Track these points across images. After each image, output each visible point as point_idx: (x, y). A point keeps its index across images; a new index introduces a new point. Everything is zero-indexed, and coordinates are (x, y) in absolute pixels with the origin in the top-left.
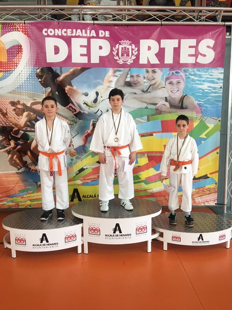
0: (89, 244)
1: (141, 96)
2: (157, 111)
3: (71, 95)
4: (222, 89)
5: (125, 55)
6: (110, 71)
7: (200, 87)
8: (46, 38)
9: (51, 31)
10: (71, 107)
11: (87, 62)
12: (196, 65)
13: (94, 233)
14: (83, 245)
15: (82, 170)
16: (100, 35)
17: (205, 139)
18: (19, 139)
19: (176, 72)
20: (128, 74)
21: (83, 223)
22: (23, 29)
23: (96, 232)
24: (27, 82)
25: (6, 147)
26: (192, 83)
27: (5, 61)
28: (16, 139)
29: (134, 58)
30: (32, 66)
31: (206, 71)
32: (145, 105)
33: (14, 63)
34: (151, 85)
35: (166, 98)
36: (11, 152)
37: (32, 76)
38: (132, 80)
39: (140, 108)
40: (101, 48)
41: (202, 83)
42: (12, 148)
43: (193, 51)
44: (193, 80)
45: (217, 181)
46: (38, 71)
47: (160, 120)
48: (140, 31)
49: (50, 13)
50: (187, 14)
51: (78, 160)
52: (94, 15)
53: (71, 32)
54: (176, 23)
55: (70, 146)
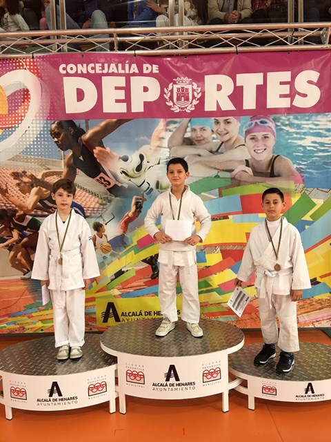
0: (129, 399)
1: (207, 159)
2: (234, 182)
3: (103, 161)
5: (183, 98)
6: (161, 123)
7: (299, 142)
8: (64, 78)
9: (72, 68)
10: (104, 179)
11: (125, 111)
12: (293, 110)
13: (135, 381)
14: (117, 400)
15: (120, 273)
16: (145, 71)
17: (310, 223)
18: (25, 228)
19: (262, 122)
20: (188, 127)
21: (117, 363)
22: (30, 65)
23: (138, 378)
25: (7, 240)
26: (287, 137)
27: (4, 113)
28: (21, 229)
29: (195, 102)
31: (307, 118)
32: (215, 173)
33: (18, 116)
34: (223, 143)
35: (247, 161)
36: (14, 248)
37: (44, 134)
38: (194, 135)
39: (208, 177)
40: (146, 89)
41: (303, 136)
42: (14, 242)
43: (286, 89)
44: (288, 133)
46: (54, 126)
47: (239, 195)
48: (204, 63)
49: (69, 41)
50: (276, 35)
51: (114, 259)
52: (134, 42)
53: (101, 68)
54: (259, 48)
55: (101, 238)
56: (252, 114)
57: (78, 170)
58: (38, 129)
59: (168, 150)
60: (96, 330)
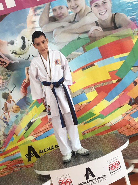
1: (69, 28)
6: (30, 11)
10: (1, 61)
11: (3, 9)
15: (30, 124)
20: (49, 9)
21: (51, 179)
32: (76, 36)
34: (76, 14)
38: (56, 14)
39: (73, 41)
55: (10, 103)
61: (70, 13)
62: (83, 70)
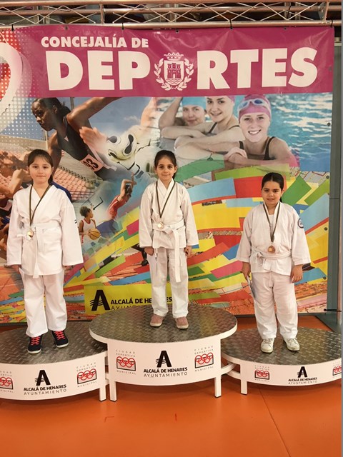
0: (119, 386)
1: (200, 140)
3: (89, 141)
4: (330, 127)
5: (174, 75)
6: (152, 102)
7: (295, 124)
8: (47, 52)
9: (54, 41)
10: (91, 161)
11: (114, 89)
12: (289, 89)
13: (126, 367)
14: (108, 387)
15: (109, 260)
16: (134, 46)
17: (304, 207)
18: (7, 213)
19: (256, 102)
20: (179, 106)
21: (107, 350)
22: (10, 38)
23: (129, 365)
24: (19, 122)
26: (283, 117)
28: (3, 214)
29: (187, 80)
30: (25, 97)
31: (303, 98)
32: (207, 155)
34: (216, 123)
35: (241, 143)
37: (25, 113)
38: (186, 115)
39: (200, 160)
40: (135, 65)
41: (299, 117)
43: (282, 67)
44: (283, 114)
45: (327, 274)
46: (36, 104)
47: (233, 178)
48: (197, 38)
49: (52, 12)
50: (272, 9)
51: (102, 245)
52: (122, 14)
53: (86, 42)
54: (254, 23)
55: (89, 223)
56: (248, 93)
57: (63, 152)
58: (20, 107)
59: (159, 130)
60: (85, 319)
61: (207, 119)
62: (203, 205)
